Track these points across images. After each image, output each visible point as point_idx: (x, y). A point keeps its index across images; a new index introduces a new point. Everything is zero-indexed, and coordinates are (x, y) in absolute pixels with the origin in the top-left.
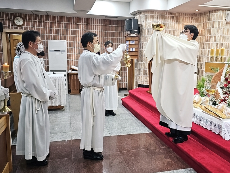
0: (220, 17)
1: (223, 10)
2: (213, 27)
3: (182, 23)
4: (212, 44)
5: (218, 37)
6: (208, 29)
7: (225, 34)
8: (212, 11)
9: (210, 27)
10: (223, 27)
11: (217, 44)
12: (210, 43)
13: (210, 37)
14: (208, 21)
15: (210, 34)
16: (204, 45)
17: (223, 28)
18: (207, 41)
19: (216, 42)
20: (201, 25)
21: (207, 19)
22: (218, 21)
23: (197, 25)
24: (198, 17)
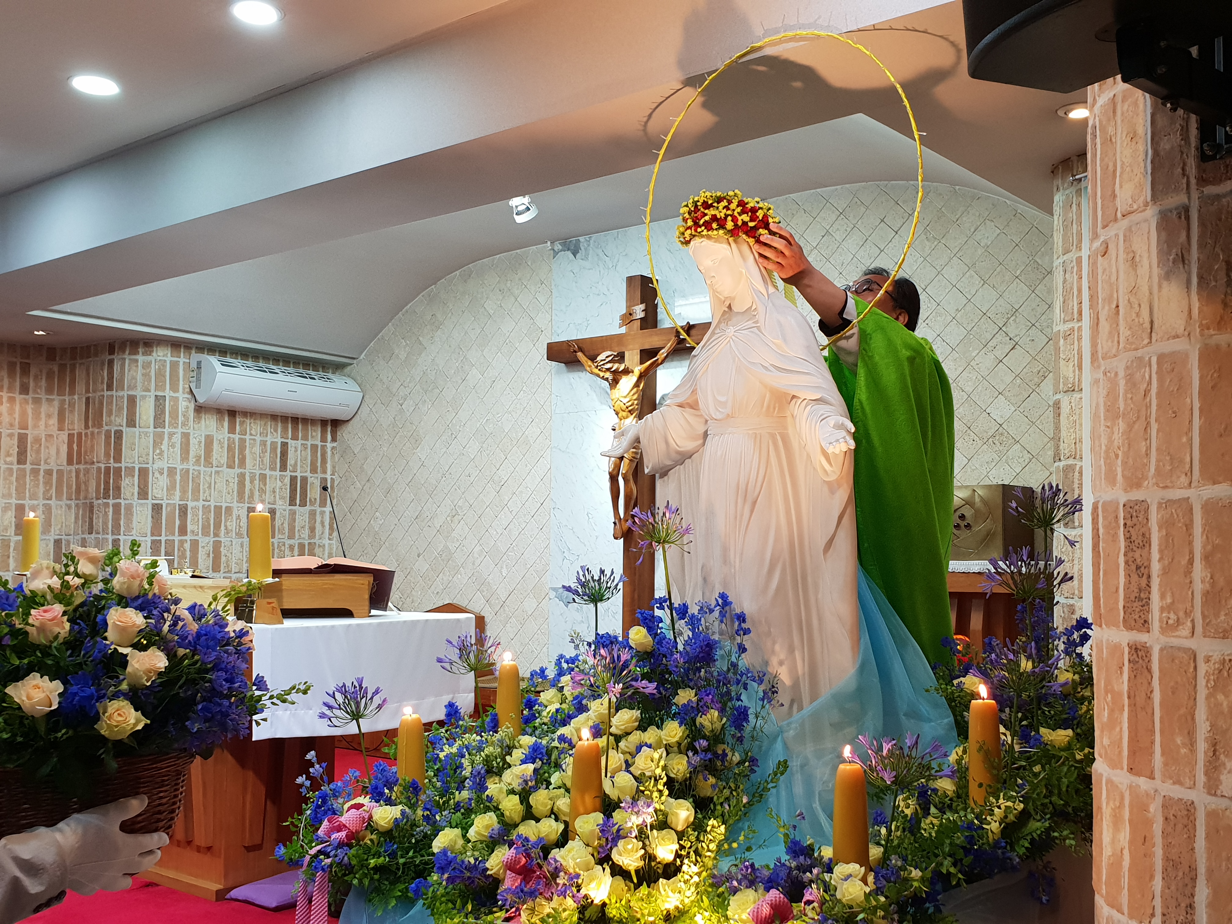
0: (160, 374)
1: (176, 345)
2: (131, 423)
4: (129, 508)
5: (157, 474)
6: (108, 433)
7: (192, 459)
8: (122, 345)
10: (184, 424)
11: (157, 509)
12: (123, 502)
13: (118, 471)
14: (106, 393)
15: (118, 459)
16: (91, 511)
17: (180, 430)
18: (106, 496)
19: (150, 502)
20: (74, 408)
21: (102, 383)
22: (153, 393)
23: (56, 404)
24: (62, 367)
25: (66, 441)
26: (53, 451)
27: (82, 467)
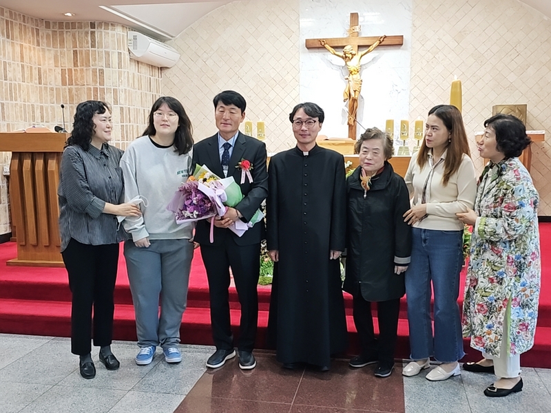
0: (119, 41)
2: (108, 65)
3: (19, 43)
5: (121, 92)
6: (95, 70)
7: (130, 85)
8: (100, 24)
9: (100, 64)
10: (127, 67)
11: (122, 109)
13: (102, 90)
14: (91, 49)
15: (102, 83)
19: (119, 106)
20: (64, 55)
21: (87, 43)
22: (117, 51)
23: (52, 52)
24: (54, 32)
25: (60, 73)
26: (53, 79)
27: (73, 87)
